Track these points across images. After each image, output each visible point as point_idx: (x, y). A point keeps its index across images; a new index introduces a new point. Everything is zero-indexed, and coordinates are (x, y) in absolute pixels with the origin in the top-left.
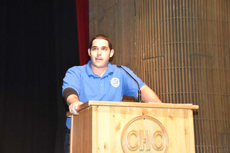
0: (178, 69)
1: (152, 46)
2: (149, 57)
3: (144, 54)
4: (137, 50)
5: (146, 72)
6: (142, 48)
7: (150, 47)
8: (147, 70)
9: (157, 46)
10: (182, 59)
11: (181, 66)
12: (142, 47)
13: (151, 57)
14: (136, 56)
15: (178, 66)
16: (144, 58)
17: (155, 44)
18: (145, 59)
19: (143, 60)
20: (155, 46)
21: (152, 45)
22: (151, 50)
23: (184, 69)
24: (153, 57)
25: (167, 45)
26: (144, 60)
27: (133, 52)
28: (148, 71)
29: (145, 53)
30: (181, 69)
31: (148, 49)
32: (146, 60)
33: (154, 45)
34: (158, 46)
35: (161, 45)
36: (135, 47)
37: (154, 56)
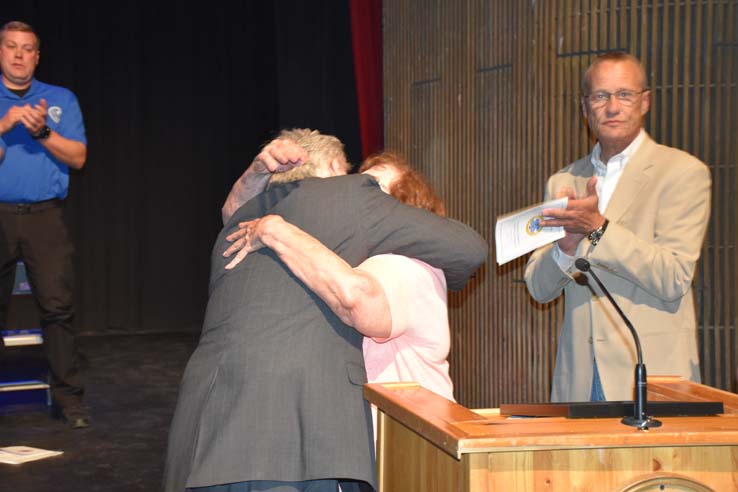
0: (670, 91)
1: (589, 15)
2: (577, 50)
3: (561, 40)
4: (538, 23)
5: (565, 96)
6: (557, 19)
7: (581, 17)
8: (569, 92)
9: (605, 14)
10: (687, 61)
11: (681, 81)
12: (557, 14)
13: (585, 49)
14: (534, 42)
15: (670, 82)
16: (560, 52)
17: (599, 8)
18: (564, 55)
19: (558, 56)
20: (598, 14)
21: (590, 9)
22: (585, 28)
23: (691, 91)
24: (593, 52)
25: (639, 11)
26: (560, 59)
27: (525, 27)
28: (572, 95)
29: (564, 35)
30: (681, 91)
31: (577, 23)
32: (568, 59)
33: (595, 10)
34: (608, 13)
35: (618, 13)
36: (533, 12)
37: (595, 49)
